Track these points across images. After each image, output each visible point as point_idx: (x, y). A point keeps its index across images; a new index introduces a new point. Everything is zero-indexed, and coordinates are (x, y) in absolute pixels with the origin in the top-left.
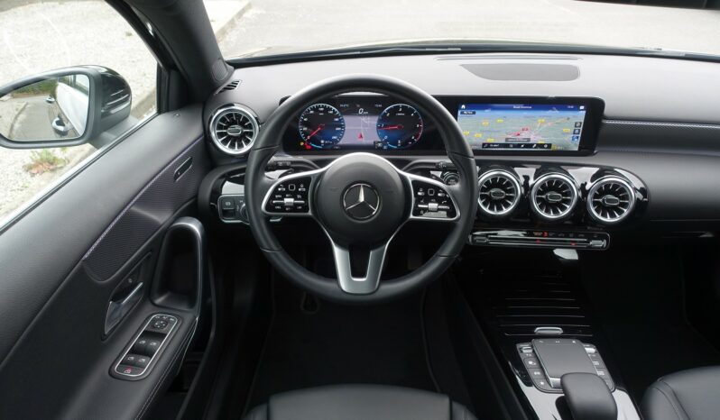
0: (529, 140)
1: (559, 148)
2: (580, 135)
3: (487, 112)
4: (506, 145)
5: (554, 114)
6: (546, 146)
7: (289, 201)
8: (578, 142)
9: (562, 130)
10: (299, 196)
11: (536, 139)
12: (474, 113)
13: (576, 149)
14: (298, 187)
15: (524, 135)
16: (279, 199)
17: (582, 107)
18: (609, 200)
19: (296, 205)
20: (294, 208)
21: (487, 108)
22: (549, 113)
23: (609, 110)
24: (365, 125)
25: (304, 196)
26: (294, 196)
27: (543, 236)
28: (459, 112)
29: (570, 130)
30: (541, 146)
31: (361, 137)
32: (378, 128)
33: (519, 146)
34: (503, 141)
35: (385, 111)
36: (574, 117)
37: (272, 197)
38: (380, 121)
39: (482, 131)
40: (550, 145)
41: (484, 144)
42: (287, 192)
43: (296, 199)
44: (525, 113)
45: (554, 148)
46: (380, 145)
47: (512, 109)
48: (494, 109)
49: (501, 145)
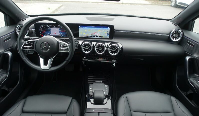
0: (97, 35)
1: (105, 37)
2: (109, 34)
3: (86, 28)
4: (92, 36)
5: (102, 29)
6: (101, 37)
7: (28, 46)
8: (109, 36)
9: (105, 33)
10: (31, 45)
11: (99, 35)
12: (83, 28)
13: (109, 38)
14: (31, 43)
15: (96, 34)
16: (26, 46)
17: (109, 27)
18: (113, 50)
19: (30, 47)
20: (30, 48)
21: (86, 27)
22: (101, 28)
23: (115, 28)
24: (56, 30)
25: (33, 45)
26: (30, 45)
27: (101, 59)
28: (79, 28)
29: (107, 33)
30: (100, 37)
31: (55, 33)
32: (59, 31)
33: (95, 36)
34: (91, 35)
35: (61, 27)
36: (107, 29)
37: (24, 45)
38: (60, 29)
39: (85, 33)
40: (102, 37)
41: (86, 36)
42: (28, 44)
43: (30, 46)
44: (95, 28)
45: (103, 37)
46: (60, 35)
47: (92, 27)
48: (87, 27)
49: (90, 36)
